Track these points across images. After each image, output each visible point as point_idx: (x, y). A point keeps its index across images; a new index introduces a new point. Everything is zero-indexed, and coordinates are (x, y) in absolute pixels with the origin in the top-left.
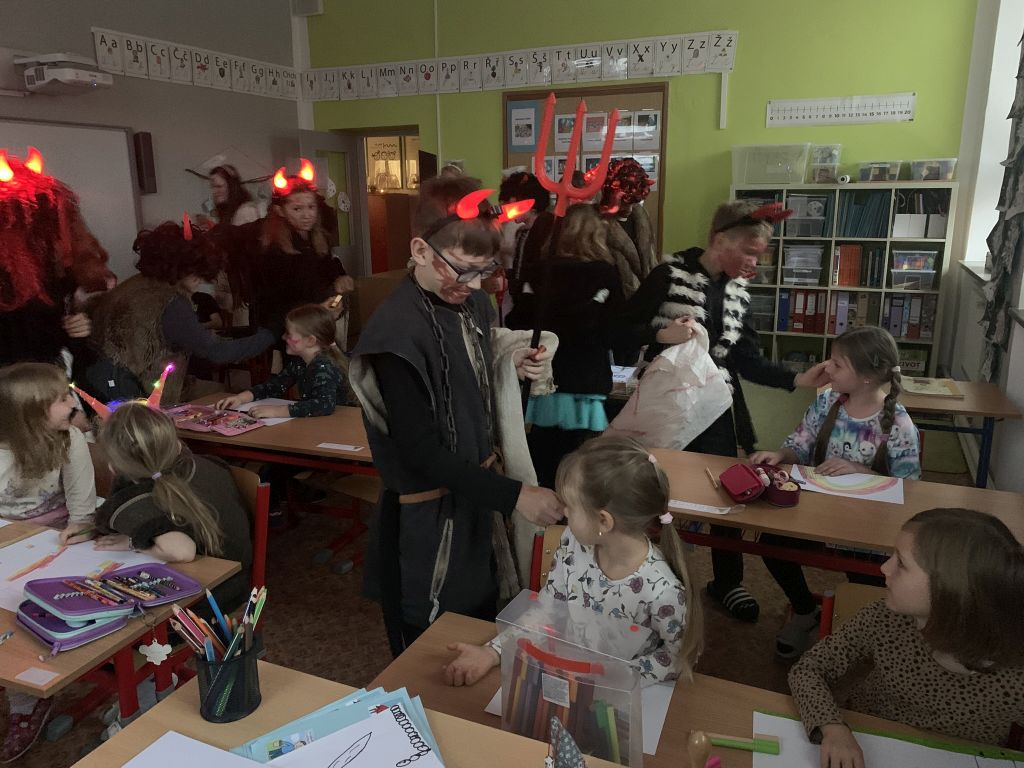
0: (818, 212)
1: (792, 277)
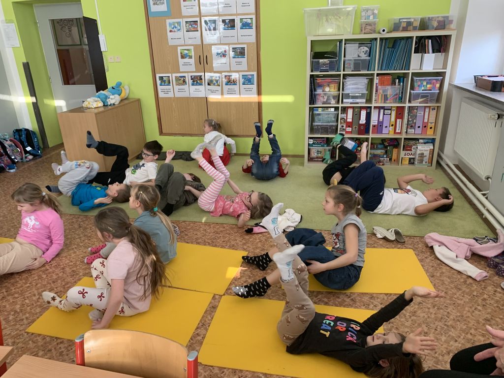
0: (365, 54)
1: (349, 99)
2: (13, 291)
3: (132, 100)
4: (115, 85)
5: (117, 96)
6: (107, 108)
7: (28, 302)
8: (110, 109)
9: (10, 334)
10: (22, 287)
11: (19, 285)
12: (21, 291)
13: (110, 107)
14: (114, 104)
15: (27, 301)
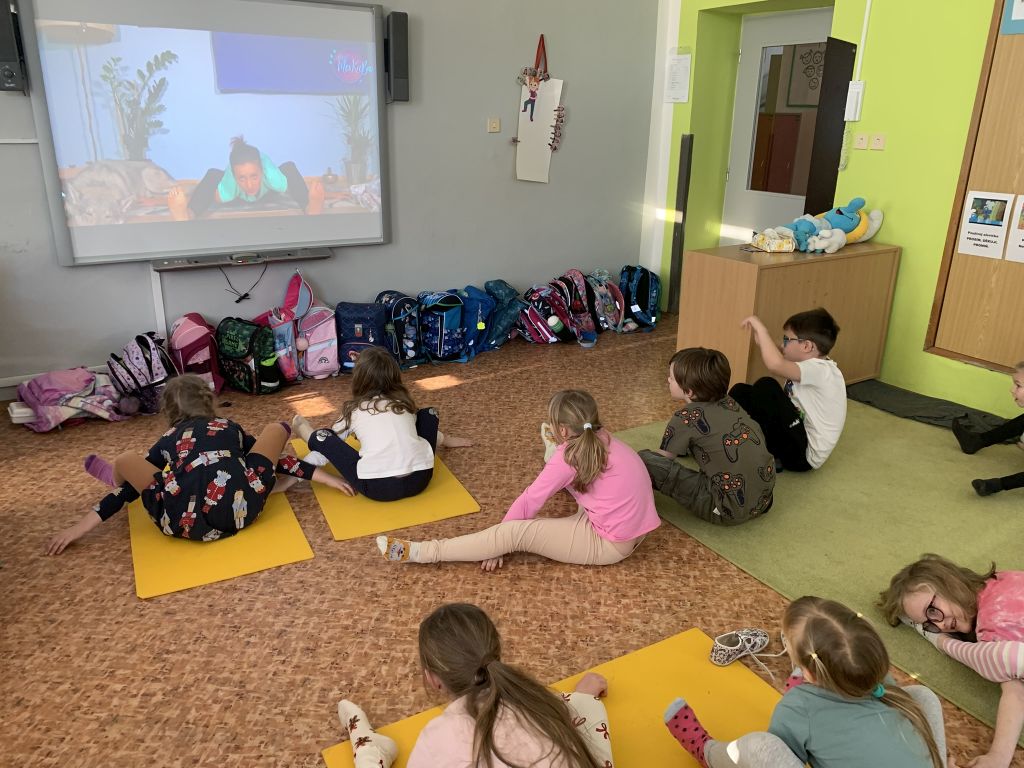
2: (387, 625)
3: (880, 248)
4: (847, 205)
5: (839, 232)
6: (801, 258)
7: (384, 673)
8: (812, 262)
9: (299, 737)
10: (405, 624)
11: (403, 619)
12: (398, 634)
13: (810, 257)
14: (823, 251)
15: (385, 668)
